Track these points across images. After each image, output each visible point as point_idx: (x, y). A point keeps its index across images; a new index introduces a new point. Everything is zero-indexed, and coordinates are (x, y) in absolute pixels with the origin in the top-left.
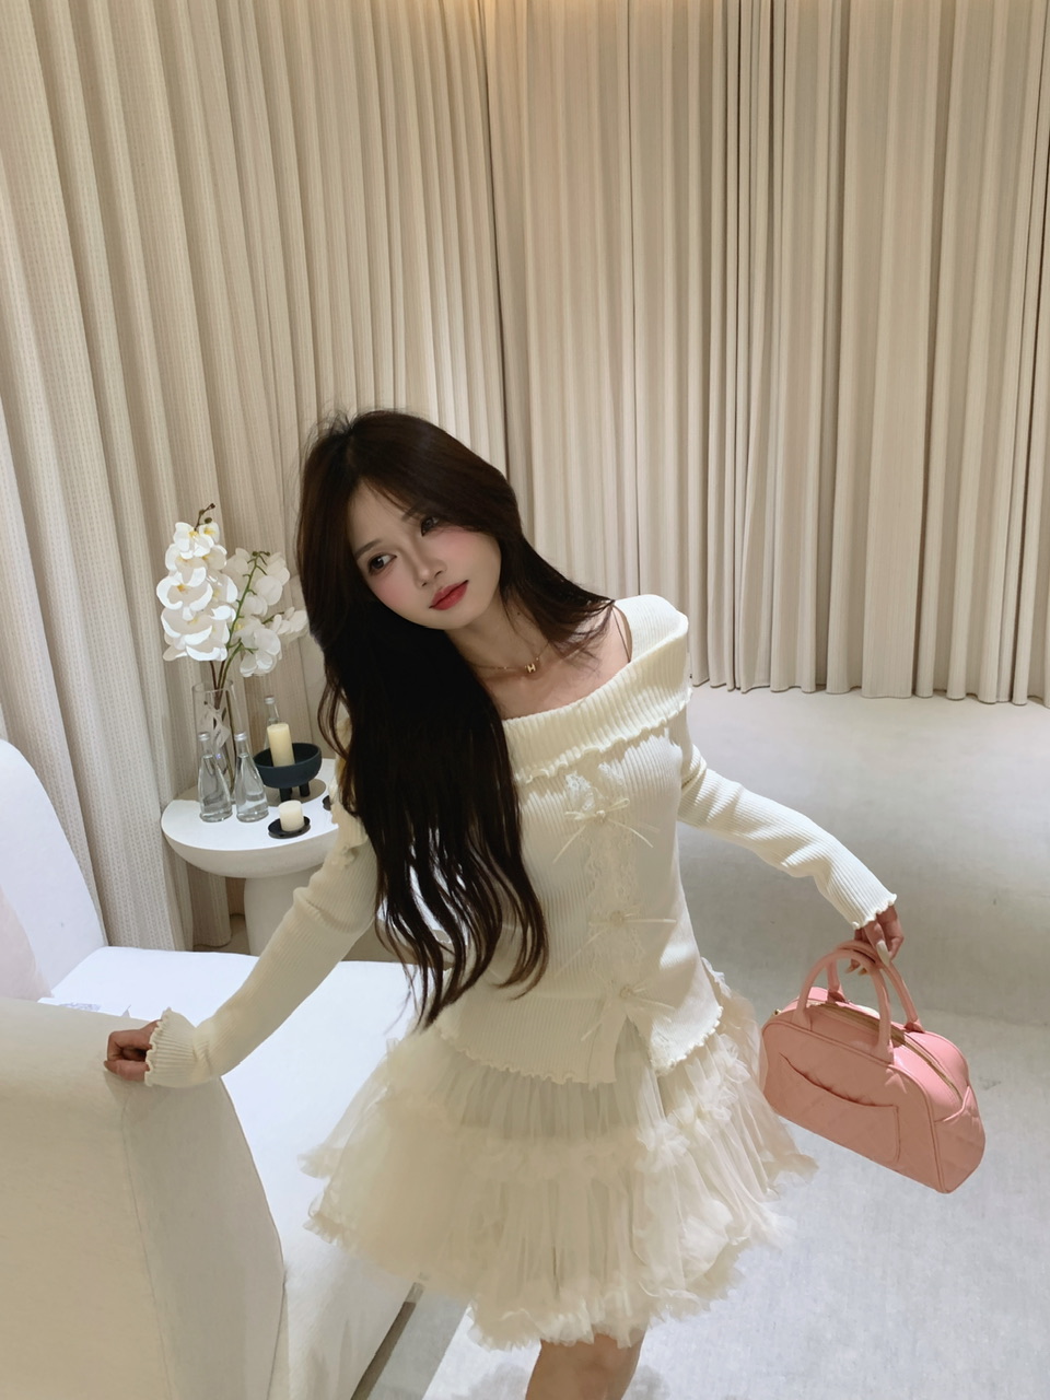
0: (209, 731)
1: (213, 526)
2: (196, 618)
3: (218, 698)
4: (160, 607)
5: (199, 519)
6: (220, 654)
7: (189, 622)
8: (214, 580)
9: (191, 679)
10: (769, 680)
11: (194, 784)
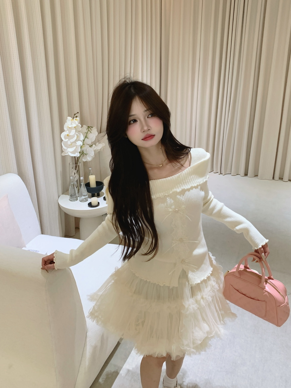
0: (73, 176)
1: (78, 118)
2: (71, 144)
3: (76, 167)
4: (62, 140)
5: (74, 116)
6: (77, 155)
7: (69, 145)
8: (77, 134)
9: (69, 161)
10: (231, 172)
11: (67, 190)
